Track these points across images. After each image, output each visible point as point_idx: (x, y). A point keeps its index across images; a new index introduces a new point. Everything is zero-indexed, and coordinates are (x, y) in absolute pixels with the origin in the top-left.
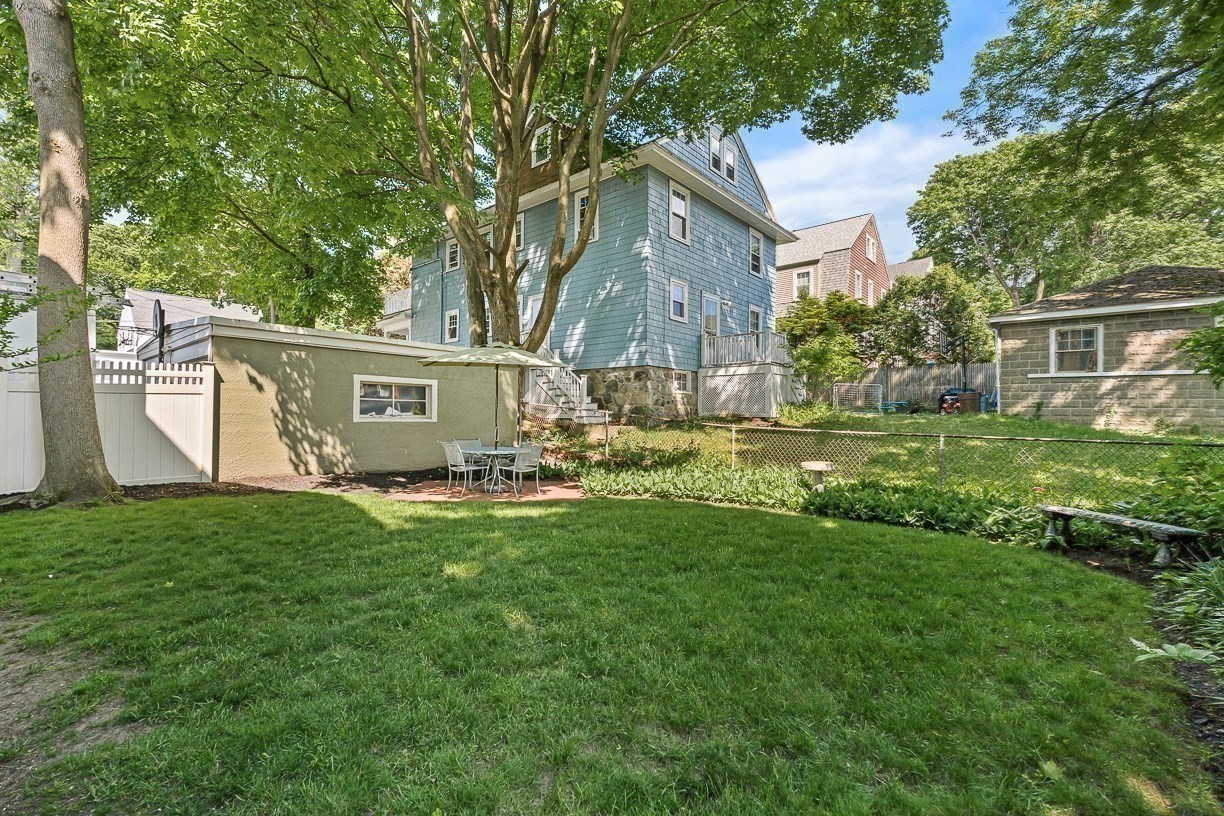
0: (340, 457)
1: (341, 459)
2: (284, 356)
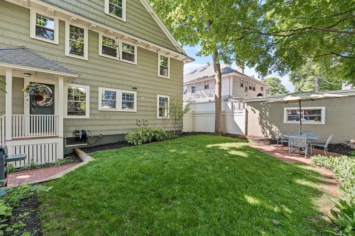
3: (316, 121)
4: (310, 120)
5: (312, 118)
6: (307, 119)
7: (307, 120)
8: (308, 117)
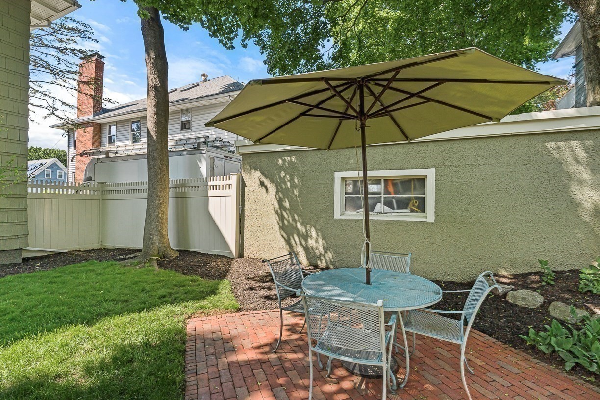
0: (321, 250)
1: (323, 253)
2: (280, 162)
3: (412, 211)
4: (398, 208)
5: (403, 204)
6: (392, 208)
7: (391, 210)
8: (394, 200)
